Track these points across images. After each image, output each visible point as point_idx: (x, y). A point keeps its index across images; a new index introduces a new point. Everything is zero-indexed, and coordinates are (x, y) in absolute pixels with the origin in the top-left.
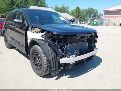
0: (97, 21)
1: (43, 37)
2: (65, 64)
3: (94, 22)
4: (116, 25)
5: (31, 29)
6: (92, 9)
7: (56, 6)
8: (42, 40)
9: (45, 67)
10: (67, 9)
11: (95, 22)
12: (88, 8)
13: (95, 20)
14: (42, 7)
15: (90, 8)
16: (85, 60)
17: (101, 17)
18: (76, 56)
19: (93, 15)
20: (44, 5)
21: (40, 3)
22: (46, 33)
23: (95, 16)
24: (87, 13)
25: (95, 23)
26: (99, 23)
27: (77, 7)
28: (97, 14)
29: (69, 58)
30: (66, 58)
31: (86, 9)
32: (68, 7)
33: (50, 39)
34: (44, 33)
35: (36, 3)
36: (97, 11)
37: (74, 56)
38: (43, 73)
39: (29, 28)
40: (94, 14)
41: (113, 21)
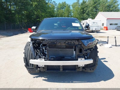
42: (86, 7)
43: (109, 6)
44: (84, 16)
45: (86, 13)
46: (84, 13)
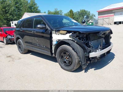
0: (92, 22)
1: (70, 37)
2: (92, 58)
3: (89, 23)
4: (110, 24)
5: (56, 32)
6: (85, 11)
7: (49, 11)
8: (70, 40)
9: (77, 62)
10: (60, 12)
11: (91, 22)
12: (81, 10)
13: (90, 21)
14: (35, 12)
15: (82, 10)
16: (106, 54)
17: (94, 17)
18: (101, 50)
19: (85, 16)
20: (37, 11)
21: (33, 9)
22: (72, 34)
23: (88, 17)
24: (80, 15)
25: (91, 24)
26: (94, 23)
27: (71, 10)
28: (90, 15)
29: (96, 52)
30: (93, 53)
31: (79, 12)
32: (61, 11)
33: (77, 38)
34: (71, 34)
35: (29, 9)
36: (89, 12)
37: (100, 50)
38: (75, 67)
39: (53, 31)
40: (87, 16)
41: (107, 20)
42: (8, 6)
43: (30, 8)
44: (8, 17)
45: (9, 13)
46: (7, 13)
